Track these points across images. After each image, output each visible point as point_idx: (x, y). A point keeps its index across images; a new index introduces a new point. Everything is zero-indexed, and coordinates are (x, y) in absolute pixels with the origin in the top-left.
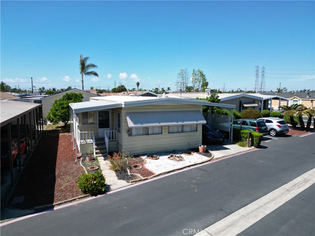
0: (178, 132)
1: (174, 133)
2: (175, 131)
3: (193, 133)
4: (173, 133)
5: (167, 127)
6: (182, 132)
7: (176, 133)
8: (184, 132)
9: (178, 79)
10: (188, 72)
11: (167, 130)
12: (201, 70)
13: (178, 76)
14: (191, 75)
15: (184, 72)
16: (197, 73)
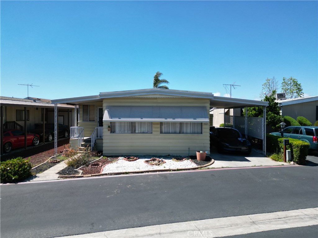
0: (175, 133)
1: (170, 133)
2: (171, 132)
3: (196, 136)
4: (168, 133)
5: (159, 126)
6: (180, 133)
7: (172, 133)
8: (183, 133)
9: (264, 90)
10: (276, 81)
11: (159, 130)
12: (294, 78)
13: (264, 87)
14: (281, 85)
15: (270, 82)
16: (289, 83)
